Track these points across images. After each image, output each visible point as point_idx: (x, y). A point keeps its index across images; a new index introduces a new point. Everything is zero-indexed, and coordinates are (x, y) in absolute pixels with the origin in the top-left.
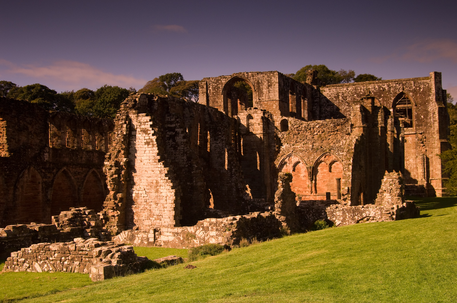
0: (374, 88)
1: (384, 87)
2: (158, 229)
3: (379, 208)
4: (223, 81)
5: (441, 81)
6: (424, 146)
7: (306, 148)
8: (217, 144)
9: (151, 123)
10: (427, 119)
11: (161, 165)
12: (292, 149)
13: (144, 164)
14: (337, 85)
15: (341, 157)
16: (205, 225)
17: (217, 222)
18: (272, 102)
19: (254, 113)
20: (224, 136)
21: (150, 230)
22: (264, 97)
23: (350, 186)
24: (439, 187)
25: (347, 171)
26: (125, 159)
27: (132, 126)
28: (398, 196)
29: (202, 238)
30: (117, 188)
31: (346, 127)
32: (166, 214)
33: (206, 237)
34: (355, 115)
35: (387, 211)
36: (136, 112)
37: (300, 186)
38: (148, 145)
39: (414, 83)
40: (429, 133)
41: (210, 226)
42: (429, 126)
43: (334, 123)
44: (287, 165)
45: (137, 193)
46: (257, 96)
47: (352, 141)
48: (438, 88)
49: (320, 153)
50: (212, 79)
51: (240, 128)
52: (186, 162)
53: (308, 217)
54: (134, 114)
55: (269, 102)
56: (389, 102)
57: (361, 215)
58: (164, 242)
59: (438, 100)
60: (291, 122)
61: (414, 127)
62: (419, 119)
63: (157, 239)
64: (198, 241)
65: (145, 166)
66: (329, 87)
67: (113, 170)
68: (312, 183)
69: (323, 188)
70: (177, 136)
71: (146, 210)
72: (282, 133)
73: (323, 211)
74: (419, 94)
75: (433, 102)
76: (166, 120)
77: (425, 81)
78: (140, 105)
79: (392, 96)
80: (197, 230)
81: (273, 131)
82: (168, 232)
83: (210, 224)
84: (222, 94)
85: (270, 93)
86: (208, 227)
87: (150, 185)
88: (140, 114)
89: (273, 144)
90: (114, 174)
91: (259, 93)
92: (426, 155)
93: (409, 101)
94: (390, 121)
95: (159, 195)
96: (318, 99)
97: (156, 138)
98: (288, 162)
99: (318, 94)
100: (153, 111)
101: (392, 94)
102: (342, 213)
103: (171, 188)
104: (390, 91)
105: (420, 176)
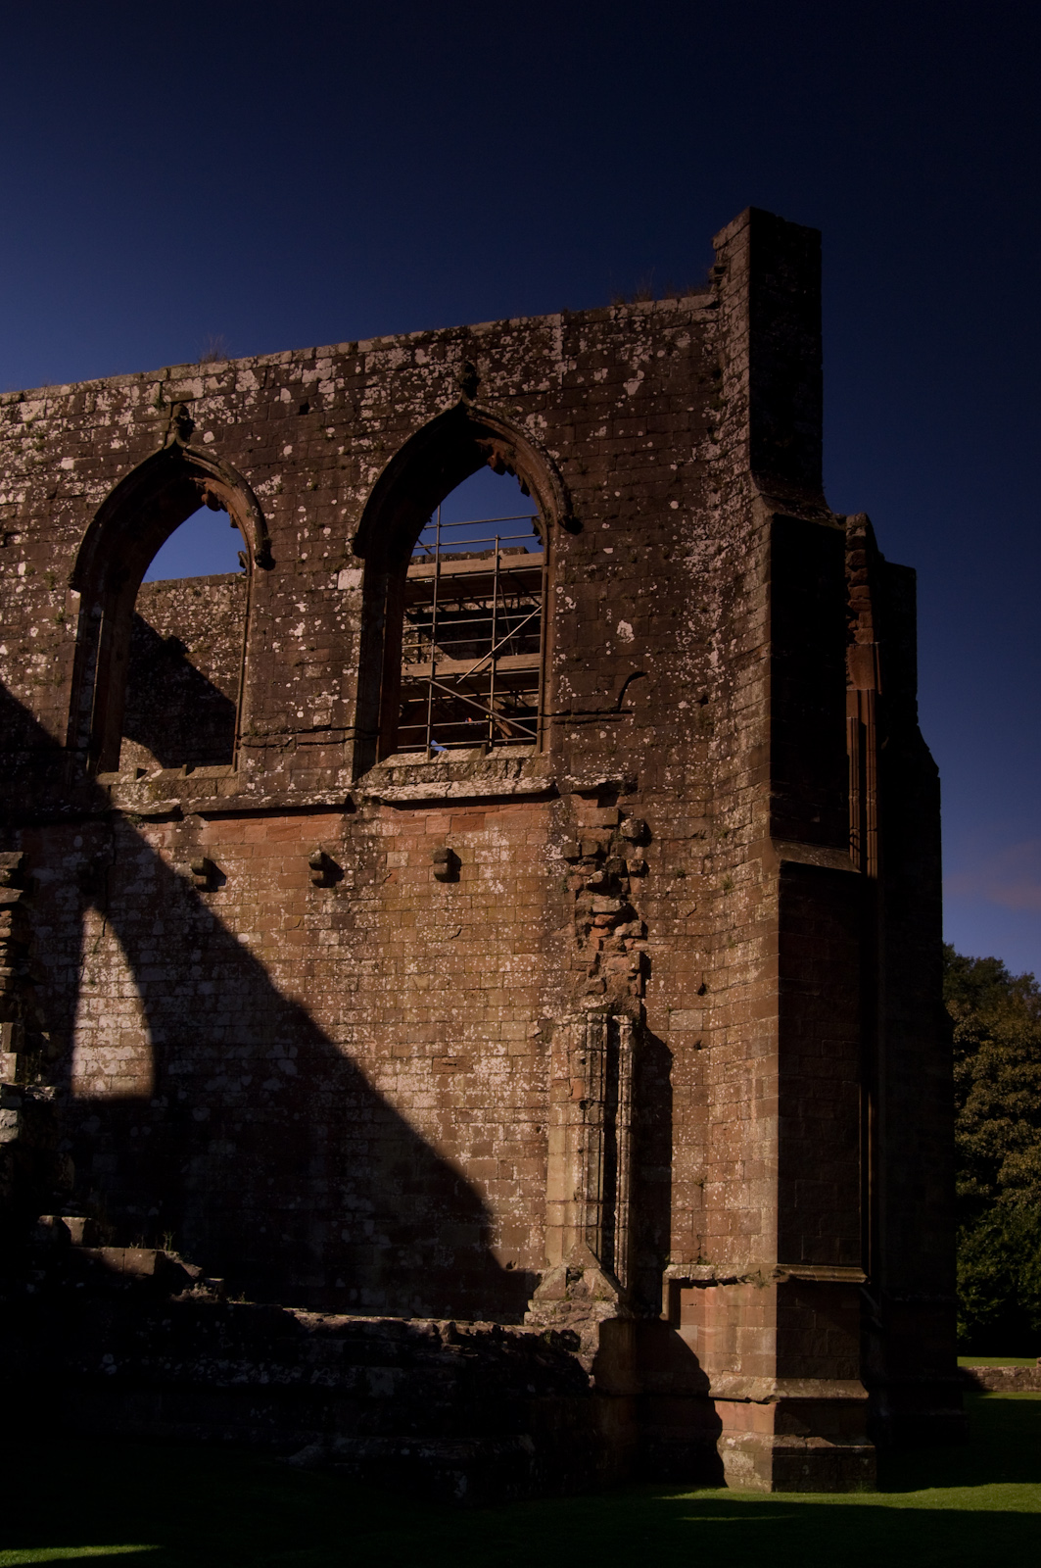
0: (228, 390)
1: (308, 378)
6: (626, 915)
10: (668, 650)
39: (572, 327)
40: (680, 785)
42: (690, 722)
61: (548, 737)
62: (595, 658)
74: (610, 422)
75: (730, 485)
77: (667, 305)
79: (368, 451)
92: (639, 1018)
101: (374, 434)
104: (357, 409)
105: (559, 1237)
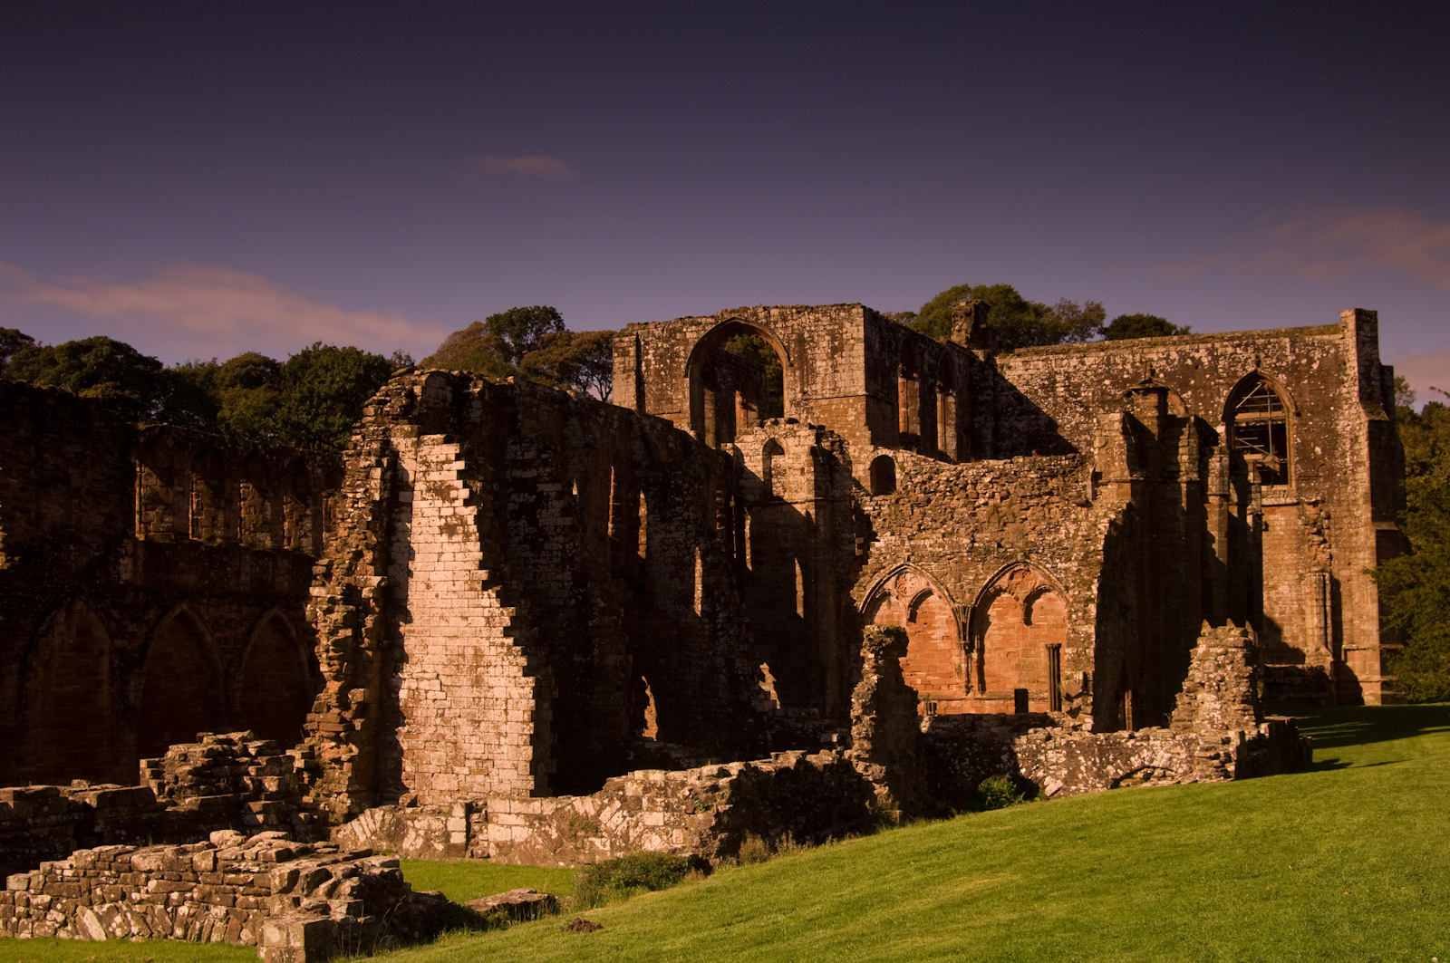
0: (1167, 358)
1: (1197, 355)
2: (481, 803)
3: (1184, 741)
4: (688, 335)
5: (1377, 337)
6: (1324, 541)
7: (950, 546)
8: (671, 532)
9: (461, 465)
10: (1332, 456)
11: (489, 600)
12: (908, 551)
13: (437, 596)
14: (1050, 348)
15: (1063, 576)
16: (629, 793)
17: (666, 784)
18: (845, 402)
19: (786, 436)
20: (691, 509)
21: (455, 806)
22: (819, 386)
23: (1090, 670)
24: (1372, 672)
25: (1082, 622)
26: (375, 580)
27: (400, 473)
28: (1243, 702)
29: (619, 834)
30: (349, 672)
31: (1077, 482)
32: (505, 757)
33: (631, 831)
34: (1106, 443)
35: (1207, 750)
36: (412, 431)
37: (932, 670)
38: (451, 535)
39: (1293, 344)
40: (1339, 501)
41: (644, 794)
42: (1341, 481)
43: (1039, 469)
44: (890, 602)
45: (414, 687)
46: (796, 381)
47: (1095, 525)
48: (1366, 360)
49: (996, 563)
50: (656, 327)
51: (742, 482)
52: (571, 590)
53: (958, 767)
54: (407, 435)
55: (835, 401)
56: (1215, 403)
57: (1126, 762)
58: (497, 845)
59: (1366, 397)
60: (905, 465)
61: (1294, 484)
62: (1308, 458)
63: (474, 836)
64: (608, 844)
65: (439, 603)
66: (1025, 355)
67: (339, 614)
68: (969, 658)
69: (1005, 675)
70: (543, 508)
71: (443, 743)
72: (876, 498)
73: (1004, 748)
74: (1308, 378)
75: (1352, 404)
76: (508, 457)
77: (1326, 337)
78: (427, 408)
79: (1222, 384)
80: (603, 807)
81: (848, 492)
82: (510, 814)
83: (646, 790)
84: (686, 376)
85: (838, 371)
86: (638, 800)
87: (456, 660)
88: (426, 438)
89: (847, 536)
90: (341, 628)
91: (802, 374)
92: (1331, 573)
93: (1277, 400)
94: (1218, 464)
95: (482, 695)
96: (990, 392)
97: (475, 513)
98: (894, 591)
99: (991, 377)
100: (467, 427)
101: (1224, 378)
102: (1067, 756)
103: (521, 674)
104: (1217, 369)
105: (1311, 638)
